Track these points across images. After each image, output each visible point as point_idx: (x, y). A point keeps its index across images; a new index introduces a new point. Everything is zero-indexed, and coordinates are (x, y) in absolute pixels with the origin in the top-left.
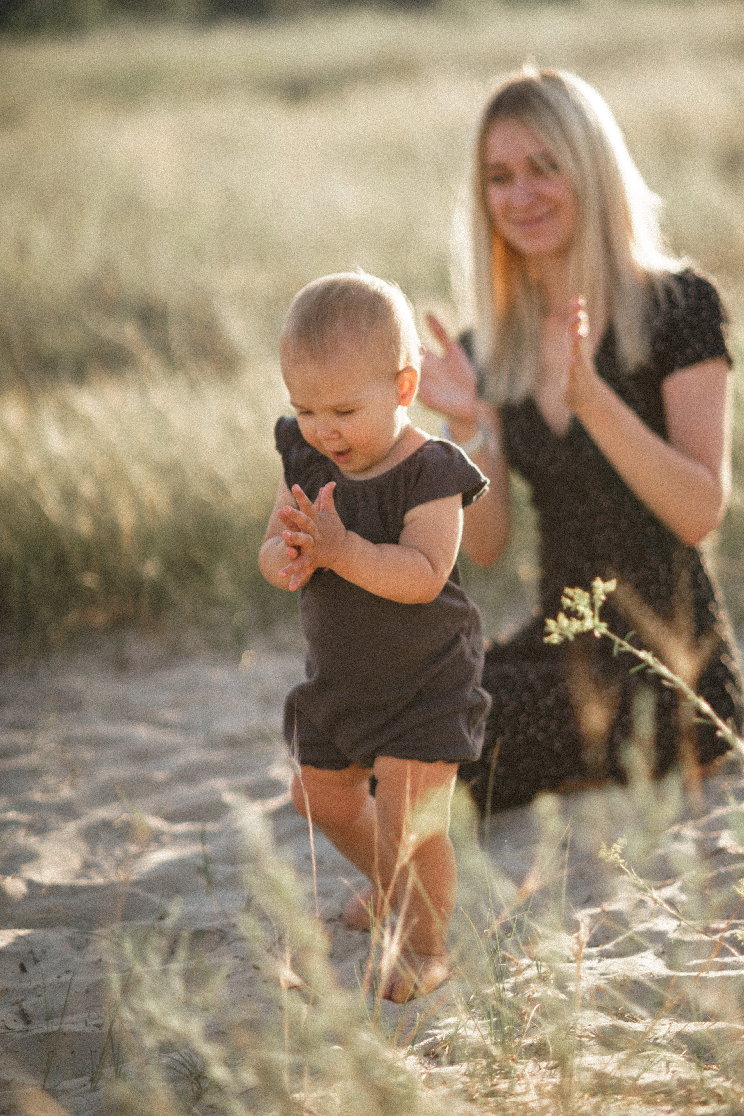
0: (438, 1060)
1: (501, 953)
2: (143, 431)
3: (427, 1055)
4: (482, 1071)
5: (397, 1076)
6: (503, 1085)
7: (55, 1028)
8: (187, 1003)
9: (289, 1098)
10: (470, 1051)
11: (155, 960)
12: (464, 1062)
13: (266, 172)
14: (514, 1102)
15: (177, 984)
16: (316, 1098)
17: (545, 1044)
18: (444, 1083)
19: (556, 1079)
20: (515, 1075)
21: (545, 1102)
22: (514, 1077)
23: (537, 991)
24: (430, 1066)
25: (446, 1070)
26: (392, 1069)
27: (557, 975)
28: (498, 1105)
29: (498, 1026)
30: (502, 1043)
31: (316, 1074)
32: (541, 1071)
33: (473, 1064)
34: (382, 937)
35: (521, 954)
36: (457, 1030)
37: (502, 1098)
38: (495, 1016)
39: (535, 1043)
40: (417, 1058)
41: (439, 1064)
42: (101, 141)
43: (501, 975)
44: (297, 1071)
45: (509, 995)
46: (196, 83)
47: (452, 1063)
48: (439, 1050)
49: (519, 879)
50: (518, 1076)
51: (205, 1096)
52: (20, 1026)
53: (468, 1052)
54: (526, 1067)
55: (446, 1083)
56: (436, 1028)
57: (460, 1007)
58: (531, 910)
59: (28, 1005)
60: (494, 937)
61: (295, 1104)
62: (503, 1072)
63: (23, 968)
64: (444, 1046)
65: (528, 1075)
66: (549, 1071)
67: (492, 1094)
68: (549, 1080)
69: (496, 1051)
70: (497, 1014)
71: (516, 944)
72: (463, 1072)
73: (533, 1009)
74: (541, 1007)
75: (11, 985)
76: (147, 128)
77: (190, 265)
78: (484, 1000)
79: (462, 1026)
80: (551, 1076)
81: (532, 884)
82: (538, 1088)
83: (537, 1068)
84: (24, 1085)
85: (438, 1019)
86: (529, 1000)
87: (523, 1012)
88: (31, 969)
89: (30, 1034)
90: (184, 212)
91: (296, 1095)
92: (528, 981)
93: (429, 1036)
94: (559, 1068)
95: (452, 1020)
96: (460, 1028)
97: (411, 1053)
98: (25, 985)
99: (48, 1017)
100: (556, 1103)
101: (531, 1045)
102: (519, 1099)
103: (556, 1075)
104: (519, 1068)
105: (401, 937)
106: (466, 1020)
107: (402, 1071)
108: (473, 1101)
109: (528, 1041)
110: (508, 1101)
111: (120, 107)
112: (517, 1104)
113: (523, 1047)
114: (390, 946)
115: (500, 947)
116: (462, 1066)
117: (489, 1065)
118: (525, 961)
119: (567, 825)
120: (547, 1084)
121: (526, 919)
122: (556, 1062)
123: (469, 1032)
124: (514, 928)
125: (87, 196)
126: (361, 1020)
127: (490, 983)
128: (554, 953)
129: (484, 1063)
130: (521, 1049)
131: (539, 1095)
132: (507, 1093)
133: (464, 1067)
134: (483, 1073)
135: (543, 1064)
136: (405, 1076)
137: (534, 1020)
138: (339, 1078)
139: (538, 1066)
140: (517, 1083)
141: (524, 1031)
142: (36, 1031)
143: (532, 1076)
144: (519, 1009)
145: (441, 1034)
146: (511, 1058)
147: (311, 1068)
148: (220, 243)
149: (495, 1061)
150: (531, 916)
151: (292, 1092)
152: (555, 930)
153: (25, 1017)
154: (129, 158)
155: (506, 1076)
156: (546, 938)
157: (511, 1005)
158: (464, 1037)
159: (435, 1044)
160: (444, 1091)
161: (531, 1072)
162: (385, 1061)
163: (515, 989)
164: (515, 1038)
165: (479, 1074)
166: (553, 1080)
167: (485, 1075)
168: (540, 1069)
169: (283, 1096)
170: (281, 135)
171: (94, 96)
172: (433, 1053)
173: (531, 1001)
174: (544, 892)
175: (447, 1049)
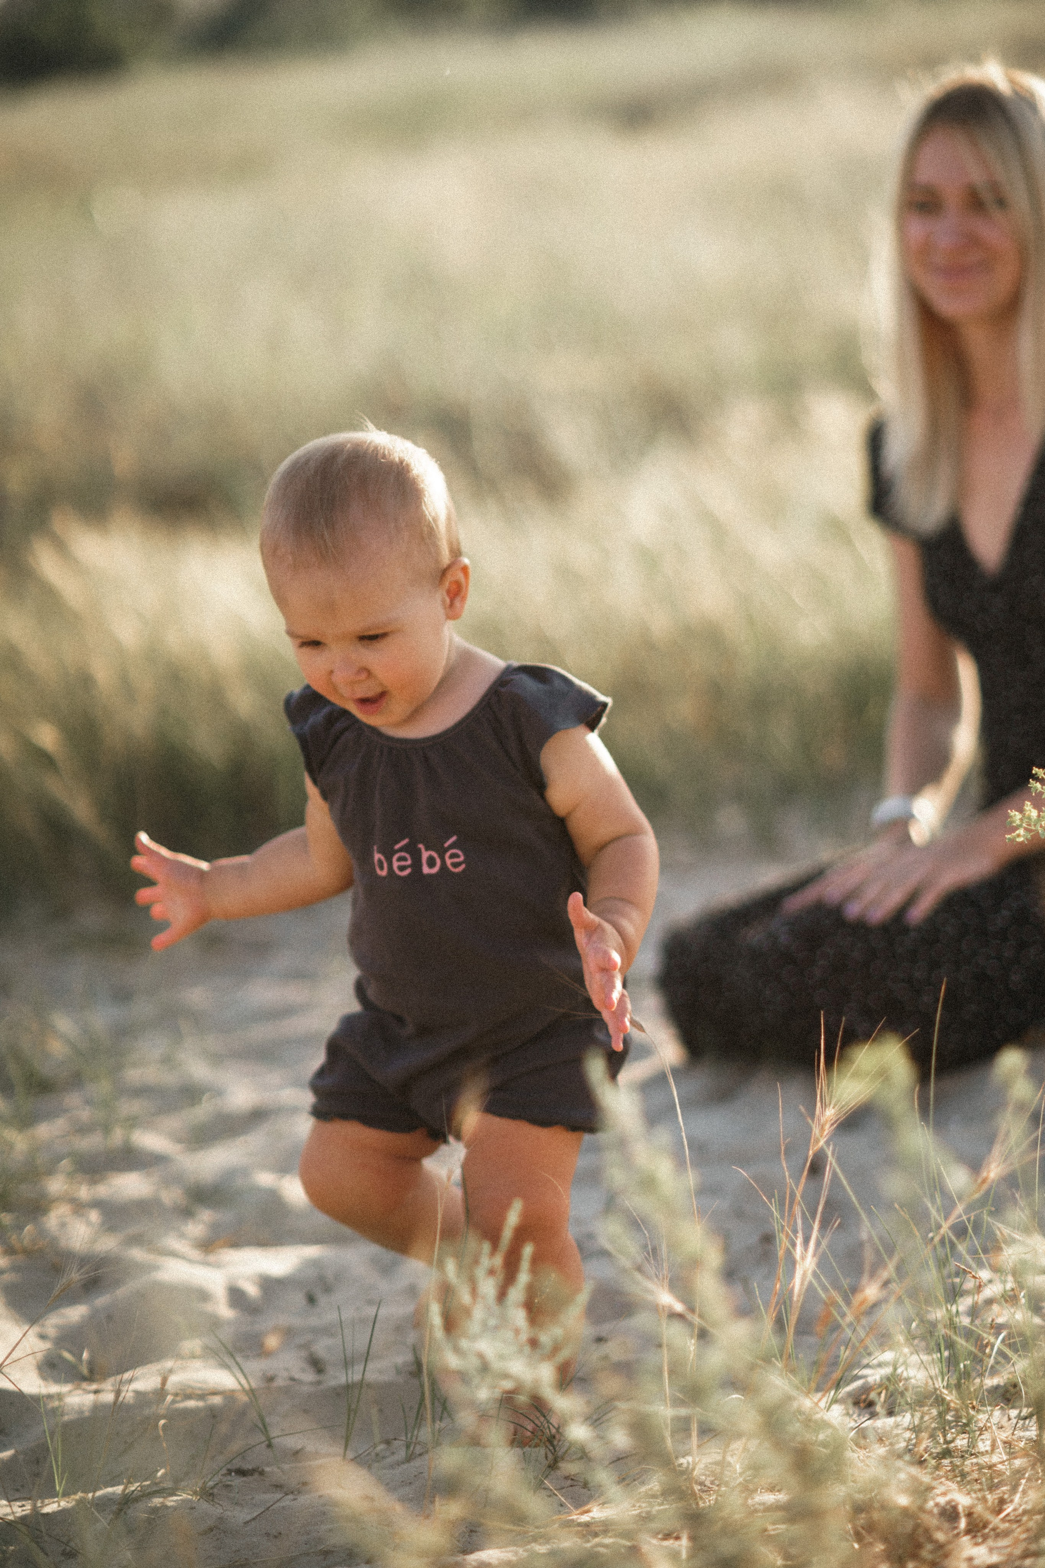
0: (872, 1409)
1: (954, 1264)
2: (210, 625)
3: (856, 1403)
4: (931, 1423)
5: (817, 1431)
6: (961, 1442)
7: (357, 1377)
8: (534, 1343)
9: (673, 1464)
10: (914, 1397)
11: (488, 1287)
12: (907, 1412)
13: (364, 272)
14: (977, 1464)
15: (519, 1317)
16: (710, 1464)
17: (1015, 1386)
18: (881, 1440)
19: (1032, 1432)
20: (976, 1428)
21: (1018, 1463)
22: (975, 1431)
23: (1002, 1315)
24: (861, 1417)
25: (884, 1423)
26: (810, 1423)
27: (1028, 1291)
28: (954, 1467)
29: (952, 1362)
30: (958, 1386)
31: (707, 1431)
32: (1011, 1421)
33: (918, 1415)
34: (794, 1245)
35: (980, 1264)
36: (895, 1369)
37: (959, 1459)
38: (946, 1348)
39: (1002, 1384)
40: (843, 1407)
41: (873, 1415)
42: (142, 237)
43: (954, 1294)
44: (682, 1427)
45: (966, 1321)
46: (267, 157)
47: (890, 1413)
48: (873, 1395)
49: (975, 1166)
50: (981, 1429)
51: (561, 1464)
52: (309, 1376)
53: (911, 1398)
54: (991, 1415)
55: (882, 1440)
56: (867, 1366)
57: (901, 1338)
58: (992, 1205)
59: (322, 1347)
60: (942, 1242)
61: (683, 1473)
62: (960, 1424)
63: (311, 1300)
64: (879, 1390)
65: (994, 1428)
66: (1021, 1422)
67: (947, 1453)
68: (1022, 1434)
69: (950, 1397)
70: (950, 1345)
71: (973, 1252)
72: (906, 1424)
73: (997, 1338)
74: (1009, 1336)
75: (296, 1321)
76: (202, 218)
77: (266, 399)
78: (931, 1328)
79: (902, 1364)
80: (1025, 1428)
81: (994, 1171)
82: (1008, 1444)
83: (1006, 1418)
84: (317, 1455)
85: (870, 1354)
86: (992, 1327)
87: (985, 1342)
88: (322, 1300)
89: (322, 1387)
90: (256, 328)
91: (682, 1461)
92: (989, 1302)
93: (857, 1378)
94: (1035, 1417)
95: (888, 1356)
96: (900, 1366)
97: (835, 1401)
98: (314, 1321)
99: (347, 1363)
100: (1033, 1466)
101: (997, 1388)
102: (984, 1460)
103: (1031, 1427)
104: (982, 1417)
105: (818, 1244)
106: (909, 1355)
107: (825, 1425)
108: (921, 1463)
109: (990, 1382)
110: (968, 1462)
111: (165, 192)
112: (981, 1468)
113: (987, 1390)
114: (803, 1258)
115: (952, 1256)
116: (904, 1416)
117: (941, 1415)
118: (985, 1274)
119: (1039, 1091)
120: (1020, 1439)
121: (986, 1218)
122: (1030, 1410)
123: (912, 1372)
124: (970, 1230)
125: (125, 312)
126: (767, 1359)
127: (939, 1305)
128: (1023, 1263)
129: (934, 1412)
130: (983, 1392)
131: (1009, 1454)
132: (966, 1452)
133: (906, 1419)
134: (933, 1425)
135: (1014, 1413)
136: (829, 1431)
137: (1001, 1353)
138: (739, 1435)
139: (1007, 1416)
140: (979, 1439)
141: (987, 1367)
142: (333, 1383)
143: (998, 1428)
144: (979, 1338)
145: (874, 1376)
146: (970, 1406)
147: (701, 1423)
148: (305, 369)
149: (948, 1409)
150: (991, 1213)
151: (677, 1458)
152: (1026, 1231)
153: (317, 1364)
154: (179, 259)
155: (965, 1429)
156: (1014, 1241)
157: (968, 1334)
158: (907, 1379)
159: (866, 1389)
160: (881, 1451)
161: (998, 1424)
162: (799, 1412)
163: (974, 1312)
164: (975, 1379)
165: (927, 1428)
166: (1027, 1434)
167: (935, 1429)
168: (1010, 1419)
169: (666, 1461)
170: (382, 222)
171: (131, 178)
172: (865, 1401)
173: (997, 1329)
174: (1011, 1180)
175: (883, 1395)
